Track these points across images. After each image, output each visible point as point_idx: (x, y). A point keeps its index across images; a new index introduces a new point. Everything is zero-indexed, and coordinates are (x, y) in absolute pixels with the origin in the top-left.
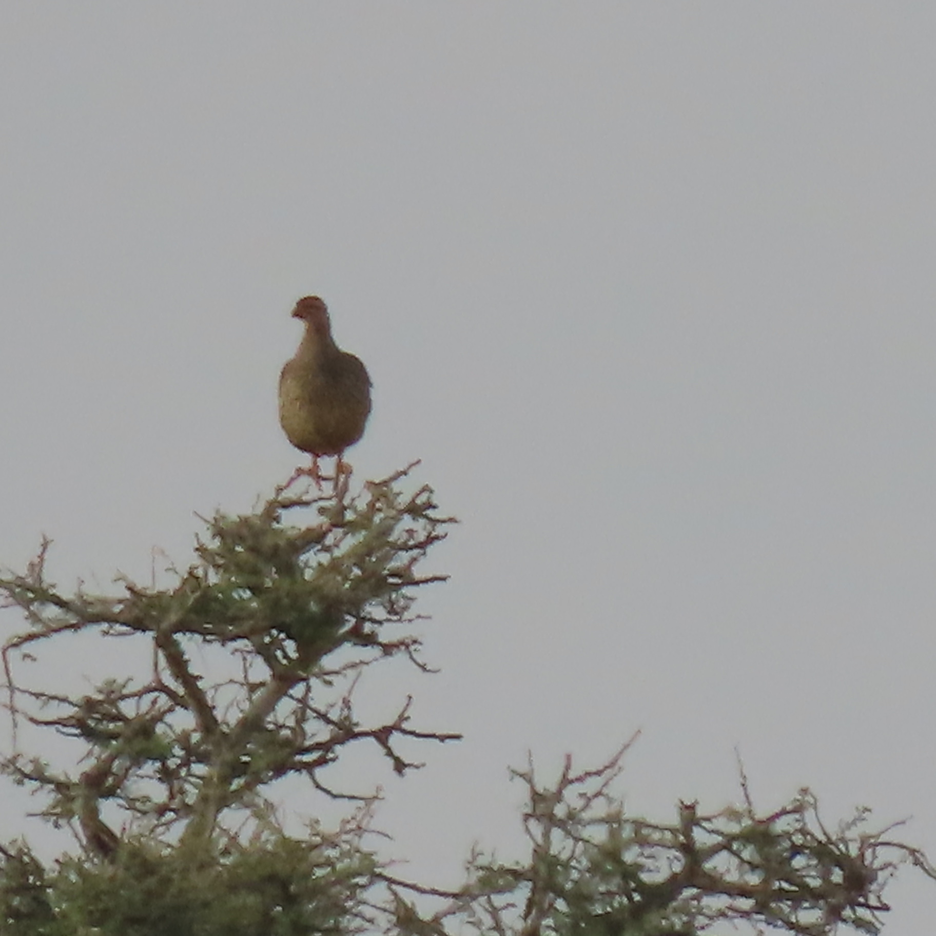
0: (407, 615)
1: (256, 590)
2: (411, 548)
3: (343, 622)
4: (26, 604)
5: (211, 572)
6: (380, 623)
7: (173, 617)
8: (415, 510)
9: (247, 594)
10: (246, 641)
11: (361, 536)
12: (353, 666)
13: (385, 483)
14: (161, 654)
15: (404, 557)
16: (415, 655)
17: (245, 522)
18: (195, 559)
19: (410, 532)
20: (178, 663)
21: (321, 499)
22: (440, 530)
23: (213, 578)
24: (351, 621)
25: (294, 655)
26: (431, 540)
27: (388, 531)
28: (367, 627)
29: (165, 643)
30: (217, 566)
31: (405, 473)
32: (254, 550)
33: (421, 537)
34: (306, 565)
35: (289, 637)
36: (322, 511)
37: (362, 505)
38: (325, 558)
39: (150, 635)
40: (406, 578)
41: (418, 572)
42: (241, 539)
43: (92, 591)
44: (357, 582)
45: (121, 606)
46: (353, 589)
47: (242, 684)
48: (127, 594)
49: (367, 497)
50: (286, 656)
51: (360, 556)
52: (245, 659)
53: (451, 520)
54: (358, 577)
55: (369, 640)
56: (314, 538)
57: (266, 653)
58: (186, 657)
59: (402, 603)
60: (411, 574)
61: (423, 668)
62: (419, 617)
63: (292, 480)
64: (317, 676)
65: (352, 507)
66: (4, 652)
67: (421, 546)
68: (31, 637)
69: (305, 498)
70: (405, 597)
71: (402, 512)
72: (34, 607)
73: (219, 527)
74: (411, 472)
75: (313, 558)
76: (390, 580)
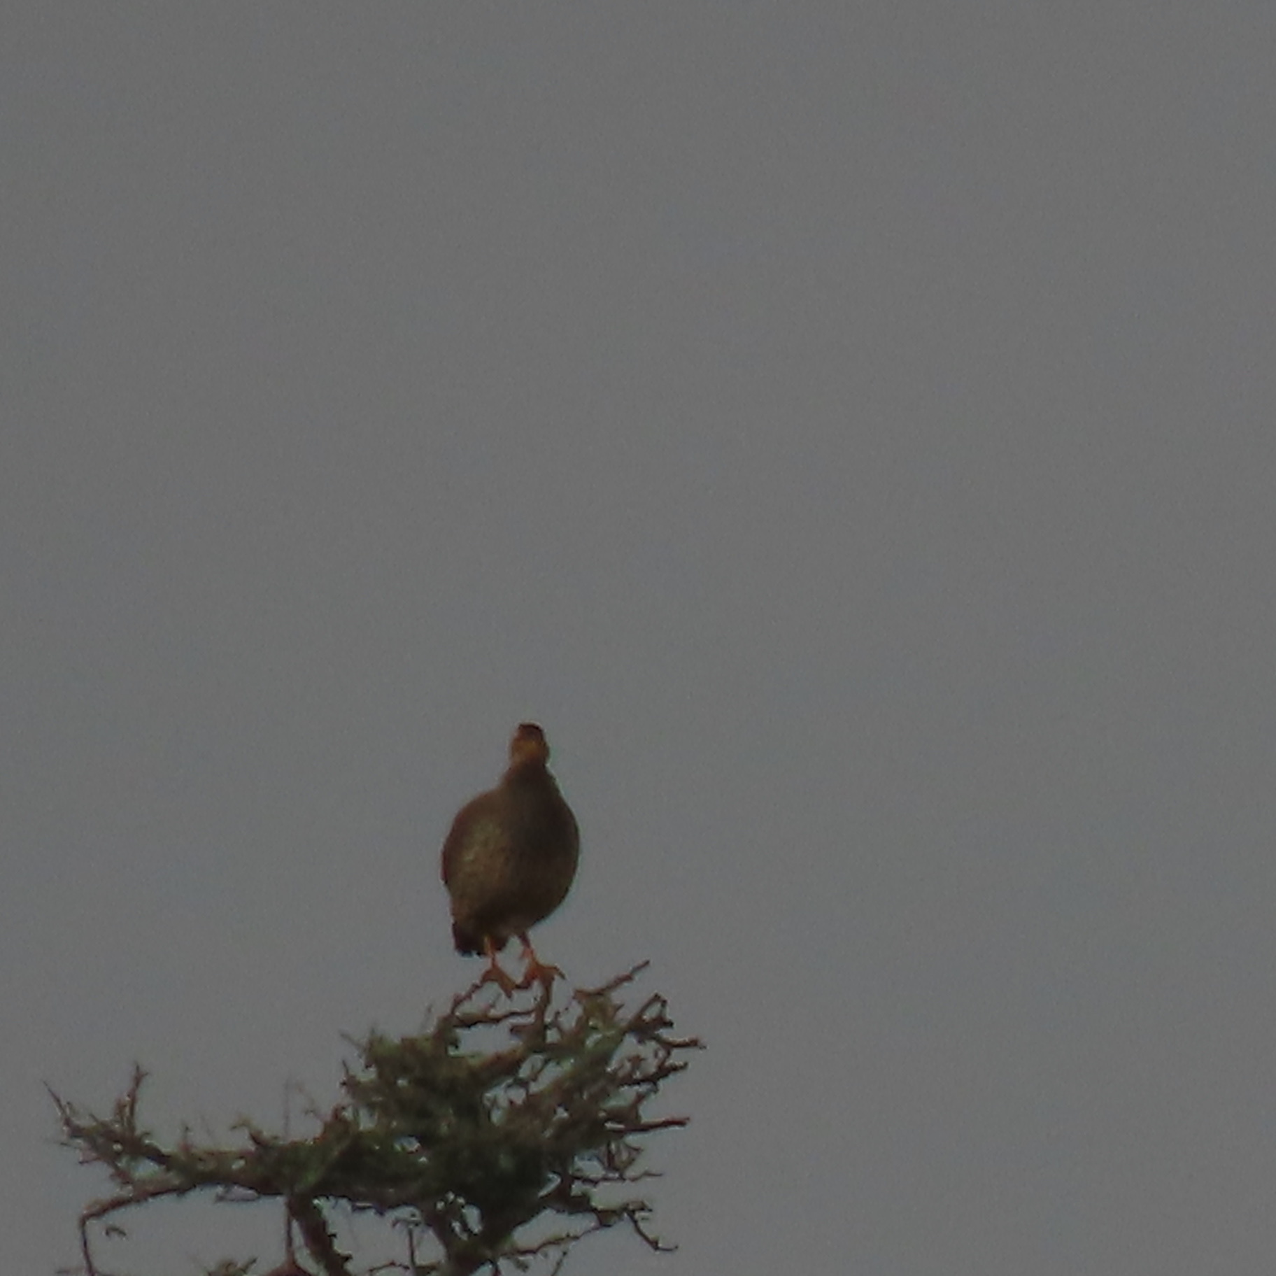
0: (630, 1173)
1: (426, 1139)
2: (638, 1082)
3: (542, 1183)
4: (113, 1158)
5: (363, 1113)
6: (595, 1182)
7: (312, 1178)
8: (643, 1029)
9: (414, 1145)
10: (410, 1209)
11: (568, 1065)
12: (556, 1241)
13: (600, 993)
14: (295, 1224)
15: (627, 1095)
16: (642, 1225)
17: (409, 1045)
18: (341, 1097)
19: (637, 1061)
20: (320, 1238)
21: (513, 1014)
22: (677, 1057)
23: (366, 1123)
24: (556, 1181)
25: (476, 1228)
26: (664, 1071)
27: (605, 1058)
28: (577, 1188)
29: (302, 1210)
30: (371, 1106)
31: (628, 978)
32: (422, 1082)
33: (651, 1067)
34: (494, 1102)
35: (470, 1202)
36: (514, 1030)
37: (569, 1022)
38: (518, 1096)
39: (281, 1200)
40: (631, 1121)
42: (405, 1070)
43: (202, 1142)
44: (564, 1127)
45: (242, 1163)
46: (558, 1137)
47: (406, 1268)
48: (252, 1147)
49: (577, 1010)
50: (465, 1227)
51: (566, 1092)
52: (410, 1234)
53: (693, 1044)
54: (563, 1120)
55: (580, 1205)
56: (505, 1067)
57: (440, 1223)
58: (331, 1230)
59: (625, 1156)
60: (638, 1117)
61: (654, 1244)
62: (648, 1174)
63: (476, 987)
64: (505, 1255)
65: (555, 1024)
66: (83, 1222)
67: (653, 1079)
68: (118, 1204)
69: (493, 1013)
70: (628, 1147)
71: (623, 1033)
72: (122, 1164)
73: (376, 1054)
74: (637, 977)
75: (502, 1096)
76: (609, 1125)
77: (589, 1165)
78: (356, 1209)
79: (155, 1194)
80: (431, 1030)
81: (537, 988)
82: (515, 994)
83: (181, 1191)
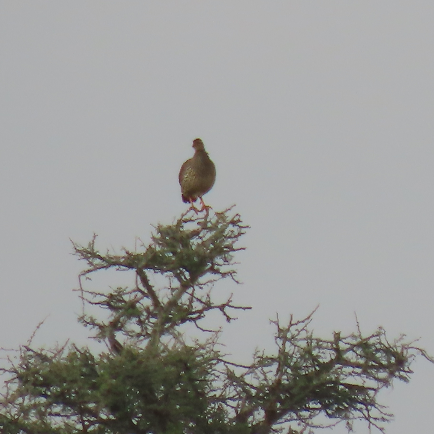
0: (231, 262)
1: (174, 253)
2: (233, 238)
3: (206, 265)
4: (87, 258)
5: (157, 246)
6: (221, 265)
7: (143, 263)
8: (233, 223)
9: (171, 255)
10: (171, 273)
11: (213, 233)
12: (211, 281)
13: (223, 213)
14: (138, 277)
15: (229, 241)
16: (234, 277)
17: (170, 227)
18: (151, 242)
19: (232, 231)
20: (145, 281)
21: (198, 219)
22: (243, 230)
23: (158, 249)
24: (210, 265)
25: (188, 278)
26: (240, 234)
27: (223, 231)
28: (216, 267)
29: (140, 273)
30: (159, 244)
31: (229, 209)
32: (173, 238)
33: (236, 233)
34: (193, 243)
35: (187, 270)
36: (199, 223)
37: (214, 221)
38: (200, 241)
39: (135, 270)
40: (231, 248)
41: (235, 246)
42: (168, 234)
43: (112, 254)
44: (212, 250)
45: (124, 259)
46: (211, 252)
47: (169, 289)
48: (126, 255)
49: (216, 218)
50: (185, 278)
51: (213, 240)
52: (170, 279)
53: (247, 227)
54: (212, 248)
55: (217, 272)
56: (196, 233)
57: (178, 276)
58: (148, 279)
59: (229, 258)
61: (237, 282)
62: (235, 263)
63: (188, 211)
64: (196, 285)
65: (210, 221)
66: (80, 276)
67: (236, 237)
68: (89, 271)
69: (193, 219)
70: (230, 255)
71: (229, 224)
72: (90, 260)
73: (160, 230)
74: (232, 209)
76: (225, 249)
77: (219, 260)
78: (155, 272)
79: (99, 268)
80: (175, 223)
81: (205, 212)
83: (106, 267)
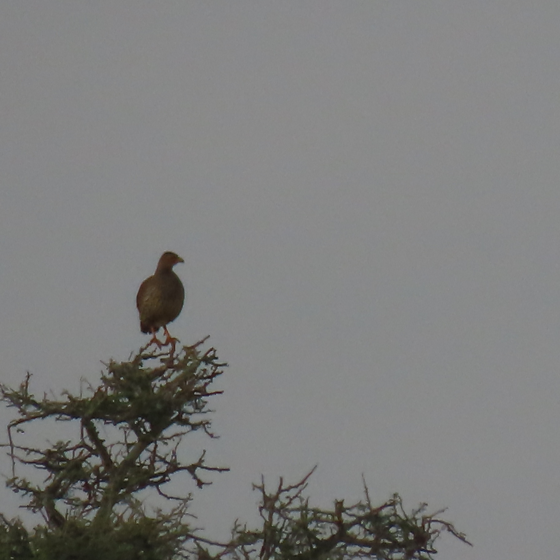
0: (203, 410)
1: (131, 398)
2: (205, 378)
3: (172, 414)
4: (19, 405)
5: (109, 389)
6: (191, 414)
7: (90, 411)
8: (207, 360)
9: (127, 400)
10: (126, 424)
12: (177, 435)
13: (193, 347)
14: (85, 429)
15: (202, 383)
16: (208, 430)
17: (125, 365)
18: (101, 383)
19: (205, 370)
20: (93, 434)
21: (162, 354)
22: (219, 369)
23: (110, 392)
24: (176, 413)
25: (149, 430)
26: (214, 375)
27: (194, 370)
28: (184, 416)
29: (87, 424)
30: (112, 387)
31: (202, 342)
32: (129, 379)
33: (210, 373)
34: (155, 385)
35: (146, 421)
37: (181, 357)
38: (164, 383)
39: (79, 420)
40: (203, 392)
41: (209, 390)
42: (123, 374)
43: (51, 399)
45: (66, 406)
46: (177, 397)
47: (124, 444)
48: (68, 400)
49: (184, 354)
50: (145, 430)
51: (180, 382)
52: (125, 432)
53: (225, 365)
54: (179, 392)
55: (185, 422)
56: (159, 373)
57: (136, 428)
58: (97, 431)
59: (201, 404)
60: (205, 391)
61: (212, 436)
62: (210, 411)
63: (148, 345)
64: (160, 440)
65: (177, 358)
66: (9, 428)
67: (211, 377)
68: (21, 421)
69: (154, 354)
70: (202, 401)
71: (200, 361)
72: (23, 407)
73: (112, 368)
74: (205, 342)
75: (158, 383)
76: (195, 393)
77: (189, 408)
78: (106, 423)
79: (34, 418)
80: (132, 359)
81: (170, 346)
82: (163, 348)
83: (43, 417)
